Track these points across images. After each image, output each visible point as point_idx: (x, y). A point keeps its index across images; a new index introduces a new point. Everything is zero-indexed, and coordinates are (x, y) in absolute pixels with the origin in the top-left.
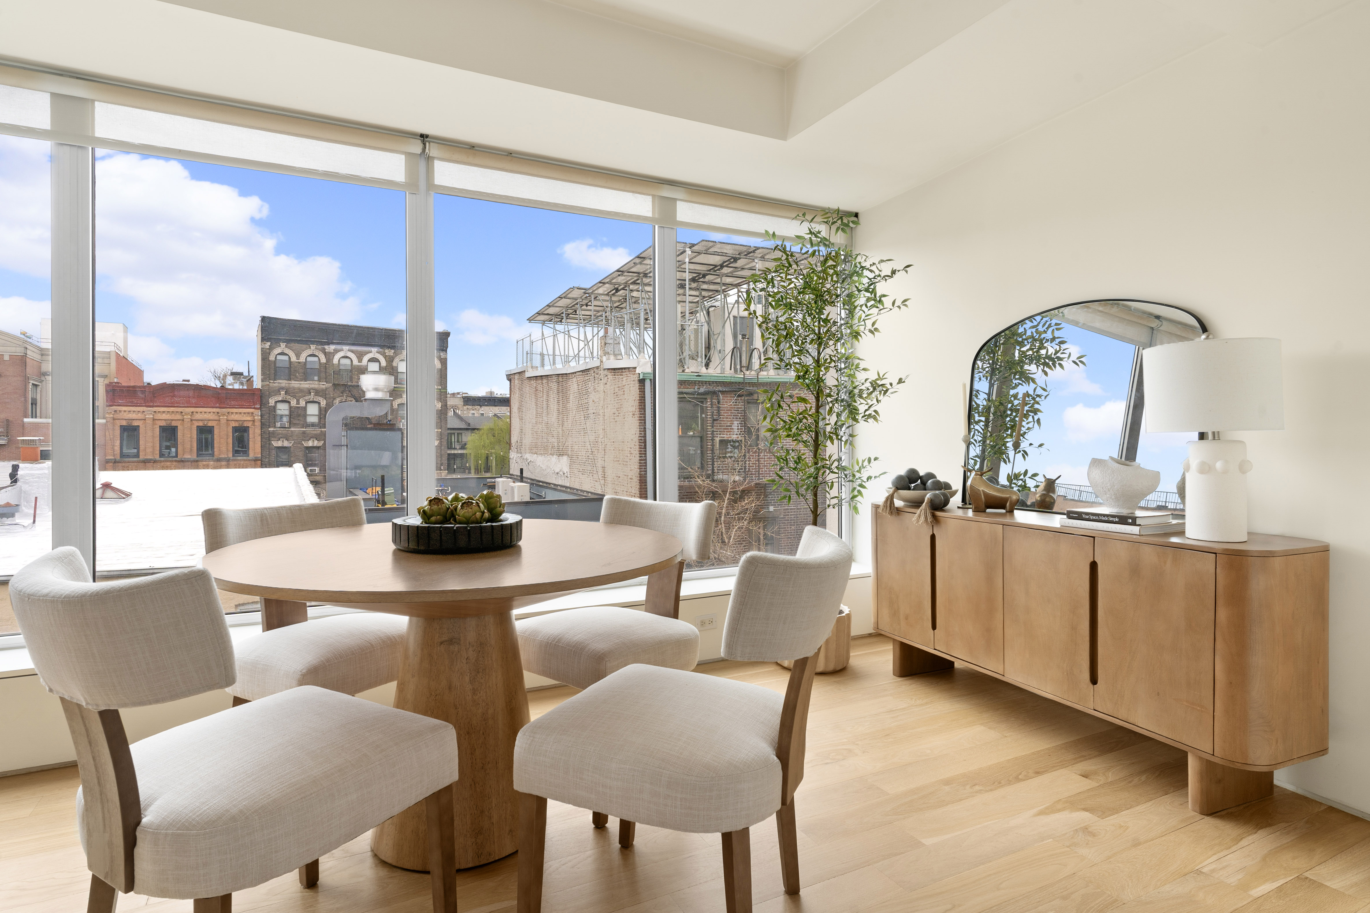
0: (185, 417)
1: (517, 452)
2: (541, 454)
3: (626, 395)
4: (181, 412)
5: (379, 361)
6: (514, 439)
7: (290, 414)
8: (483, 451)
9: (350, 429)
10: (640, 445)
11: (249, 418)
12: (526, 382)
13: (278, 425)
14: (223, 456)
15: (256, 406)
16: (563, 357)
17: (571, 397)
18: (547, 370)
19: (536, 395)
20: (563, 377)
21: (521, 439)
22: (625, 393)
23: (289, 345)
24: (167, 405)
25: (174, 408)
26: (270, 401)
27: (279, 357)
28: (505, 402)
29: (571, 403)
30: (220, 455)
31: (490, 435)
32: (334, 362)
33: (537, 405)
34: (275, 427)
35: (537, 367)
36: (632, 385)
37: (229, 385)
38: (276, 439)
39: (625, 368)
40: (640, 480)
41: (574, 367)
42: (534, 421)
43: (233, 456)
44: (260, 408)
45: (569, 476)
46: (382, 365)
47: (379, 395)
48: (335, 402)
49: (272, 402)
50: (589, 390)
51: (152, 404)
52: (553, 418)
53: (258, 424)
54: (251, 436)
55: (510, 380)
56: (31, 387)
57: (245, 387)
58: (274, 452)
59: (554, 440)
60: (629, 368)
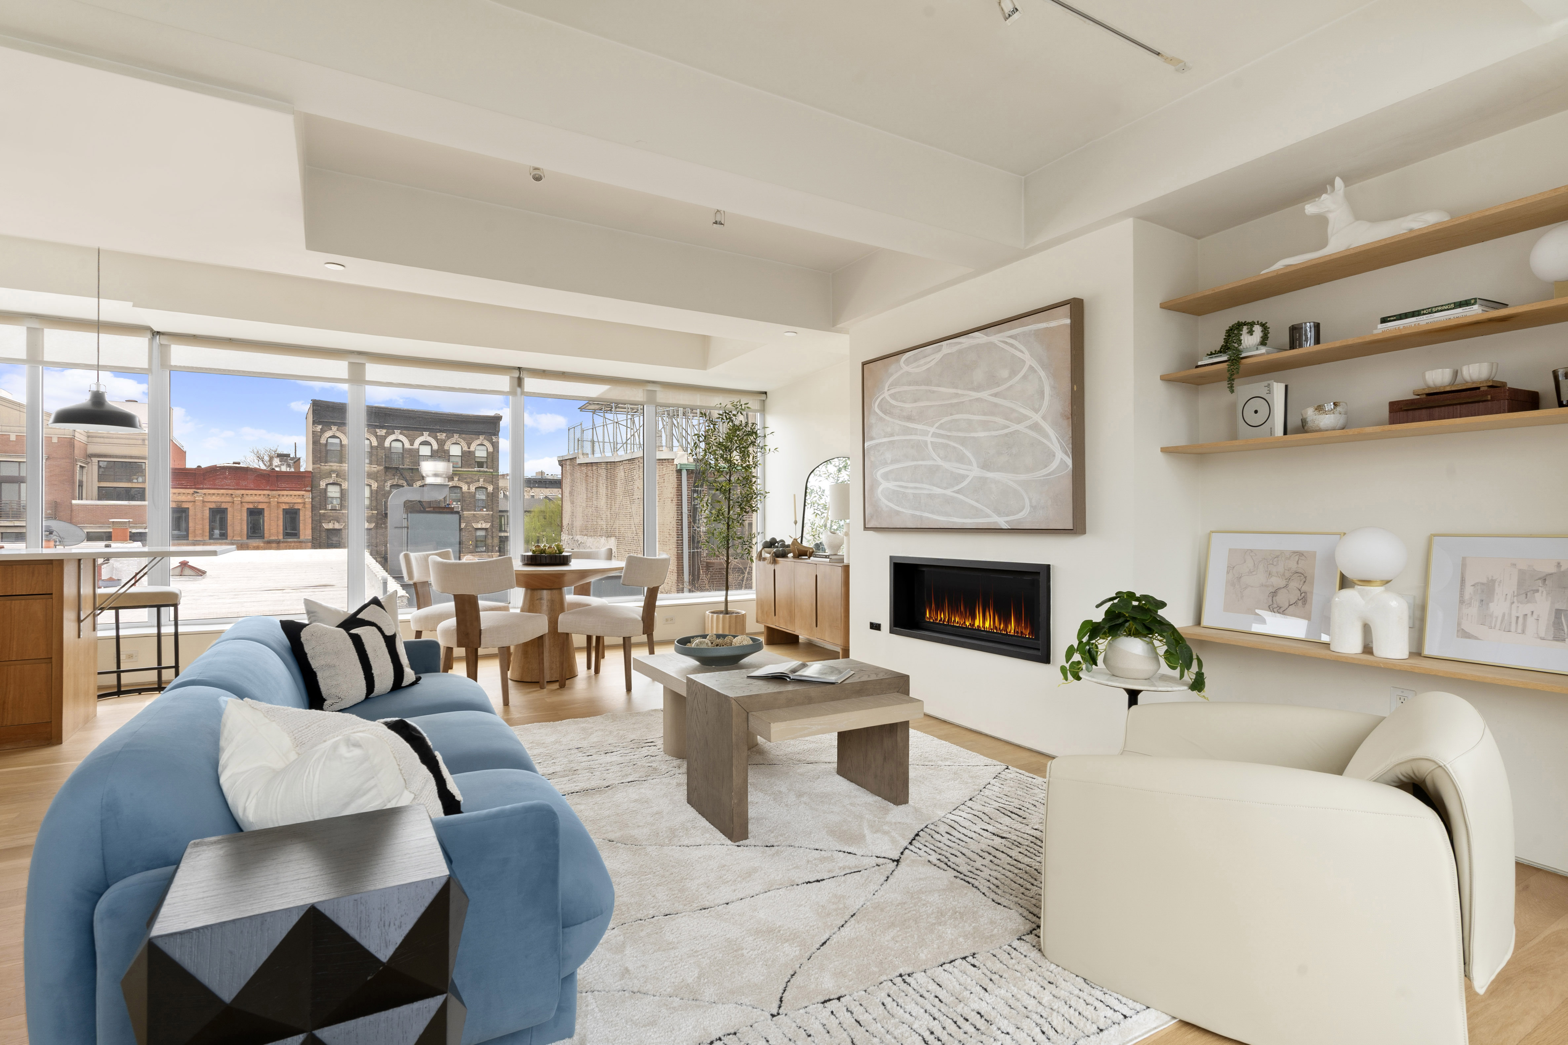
0: (235, 499)
1: (569, 534)
2: (591, 536)
3: (666, 483)
4: (232, 494)
5: (431, 445)
6: (565, 523)
7: (341, 496)
8: (534, 534)
9: (411, 512)
10: (677, 527)
11: (300, 501)
12: (577, 468)
13: (329, 507)
14: (274, 538)
15: (307, 489)
16: (612, 444)
17: (619, 483)
18: (597, 457)
19: (586, 481)
20: (611, 465)
21: (572, 522)
22: (665, 481)
23: (340, 428)
24: (217, 487)
25: (224, 491)
26: (321, 483)
27: (330, 440)
28: (556, 483)
29: (619, 488)
30: (270, 537)
31: (541, 517)
32: (386, 445)
33: (587, 489)
34: (326, 509)
35: (587, 454)
36: (671, 474)
37: (276, 466)
38: (327, 521)
39: (665, 459)
40: (677, 558)
41: (621, 456)
42: (584, 505)
43: (284, 538)
44: (311, 491)
45: (616, 556)
46: (434, 448)
47: (439, 481)
48: (386, 484)
49: (323, 484)
50: (634, 477)
51: (202, 486)
52: (602, 502)
53: (309, 506)
54: (301, 518)
55: (562, 466)
56: (78, 469)
57: (293, 470)
58: (324, 534)
59: (602, 523)
60: (668, 459)
